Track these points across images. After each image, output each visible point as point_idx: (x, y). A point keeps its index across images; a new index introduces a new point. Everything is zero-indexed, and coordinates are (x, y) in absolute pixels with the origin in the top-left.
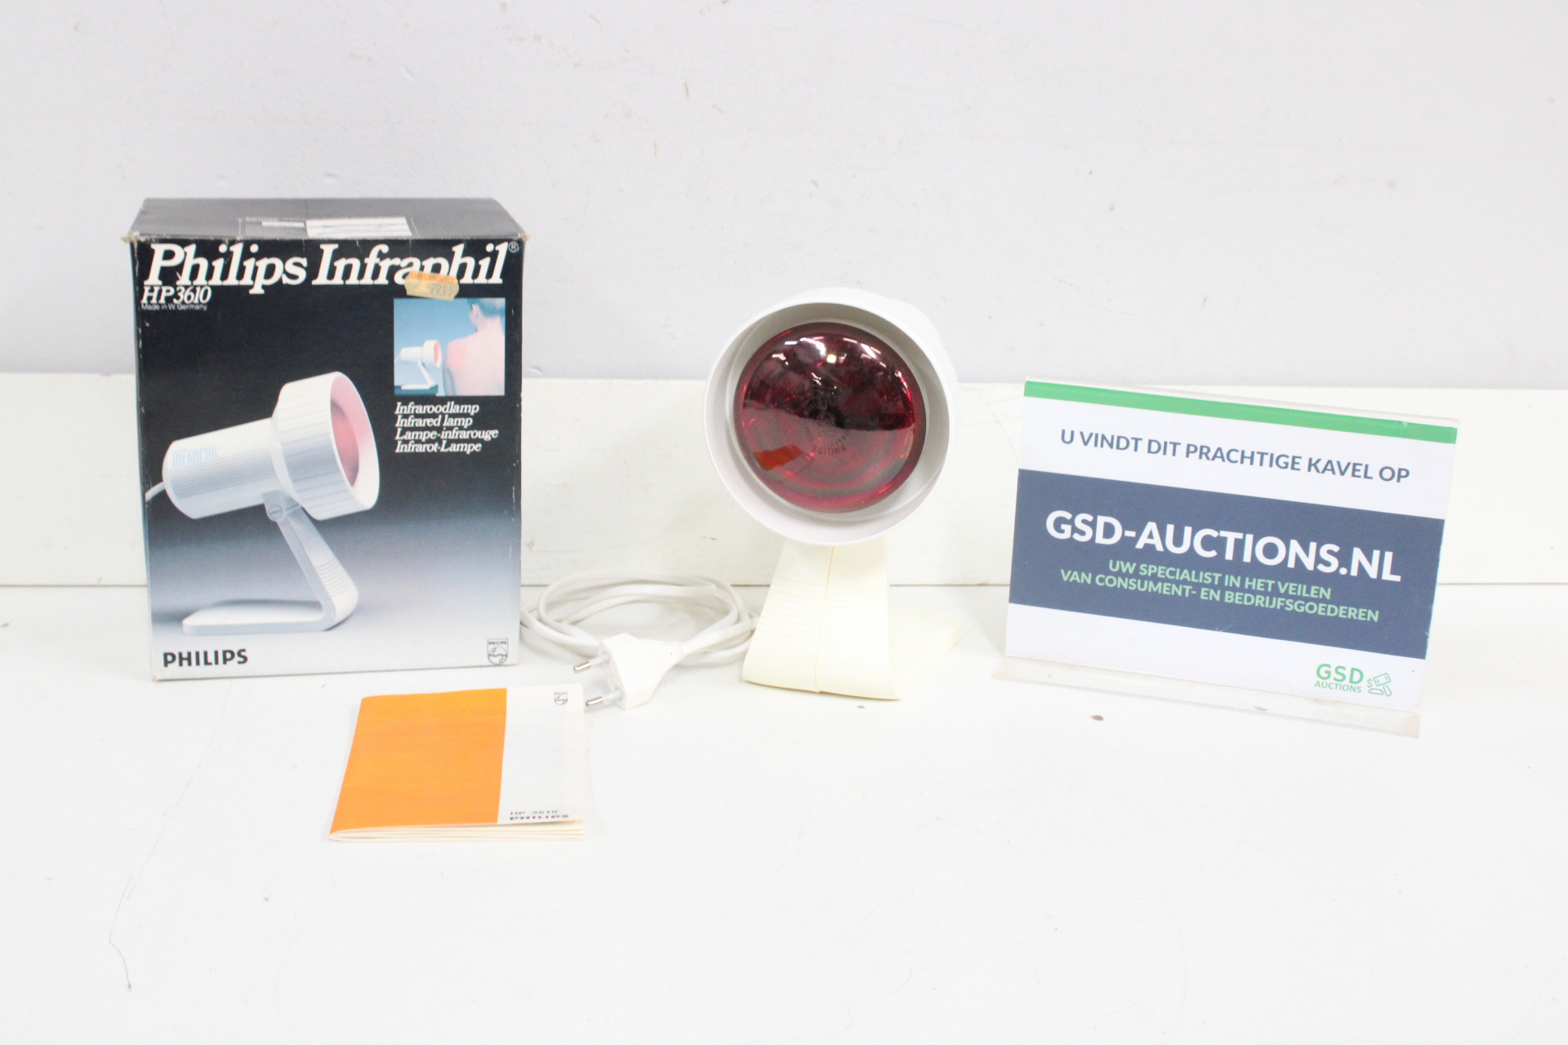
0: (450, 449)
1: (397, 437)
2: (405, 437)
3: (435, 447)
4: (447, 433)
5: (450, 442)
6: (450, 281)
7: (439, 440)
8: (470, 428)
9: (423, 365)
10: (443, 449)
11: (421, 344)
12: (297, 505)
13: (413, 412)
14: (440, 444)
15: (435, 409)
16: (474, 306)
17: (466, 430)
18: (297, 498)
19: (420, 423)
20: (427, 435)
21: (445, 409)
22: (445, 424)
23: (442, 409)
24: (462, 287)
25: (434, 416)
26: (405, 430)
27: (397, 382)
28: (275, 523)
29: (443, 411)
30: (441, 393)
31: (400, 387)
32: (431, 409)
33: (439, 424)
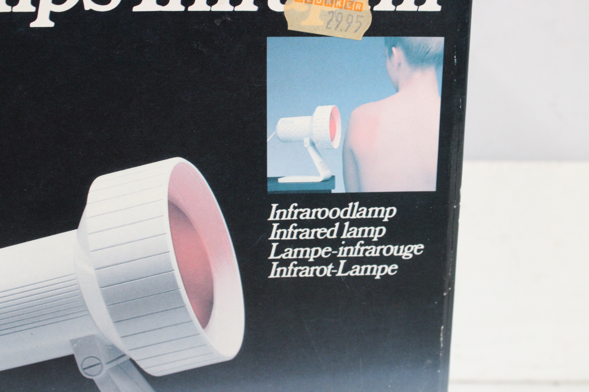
0: (351, 273)
1: (272, 257)
2: (283, 256)
3: (328, 270)
4: (346, 249)
5: (351, 262)
6: (358, 7)
7: (334, 260)
8: (381, 242)
9: (313, 144)
10: (340, 274)
11: (310, 112)
12: (124, 355)
13: (295, 218)
14: (337, 267)
15: (329, 213)
16: (394, 49)
17: (377, 244)
18: (122, 346)
19: (307, 234)
20: (316, 252)
21: (345, 213)
22: (344, 236)
23: (340, 213)
24: (376, 15)
25: (328, 223)
26: (283, 245)
27: (270, 174)
28: (92, 382)
29: (342, 217)
30: (339, 188)
31: (276, 179)
32: (323, 213)
33: (335, 236)
